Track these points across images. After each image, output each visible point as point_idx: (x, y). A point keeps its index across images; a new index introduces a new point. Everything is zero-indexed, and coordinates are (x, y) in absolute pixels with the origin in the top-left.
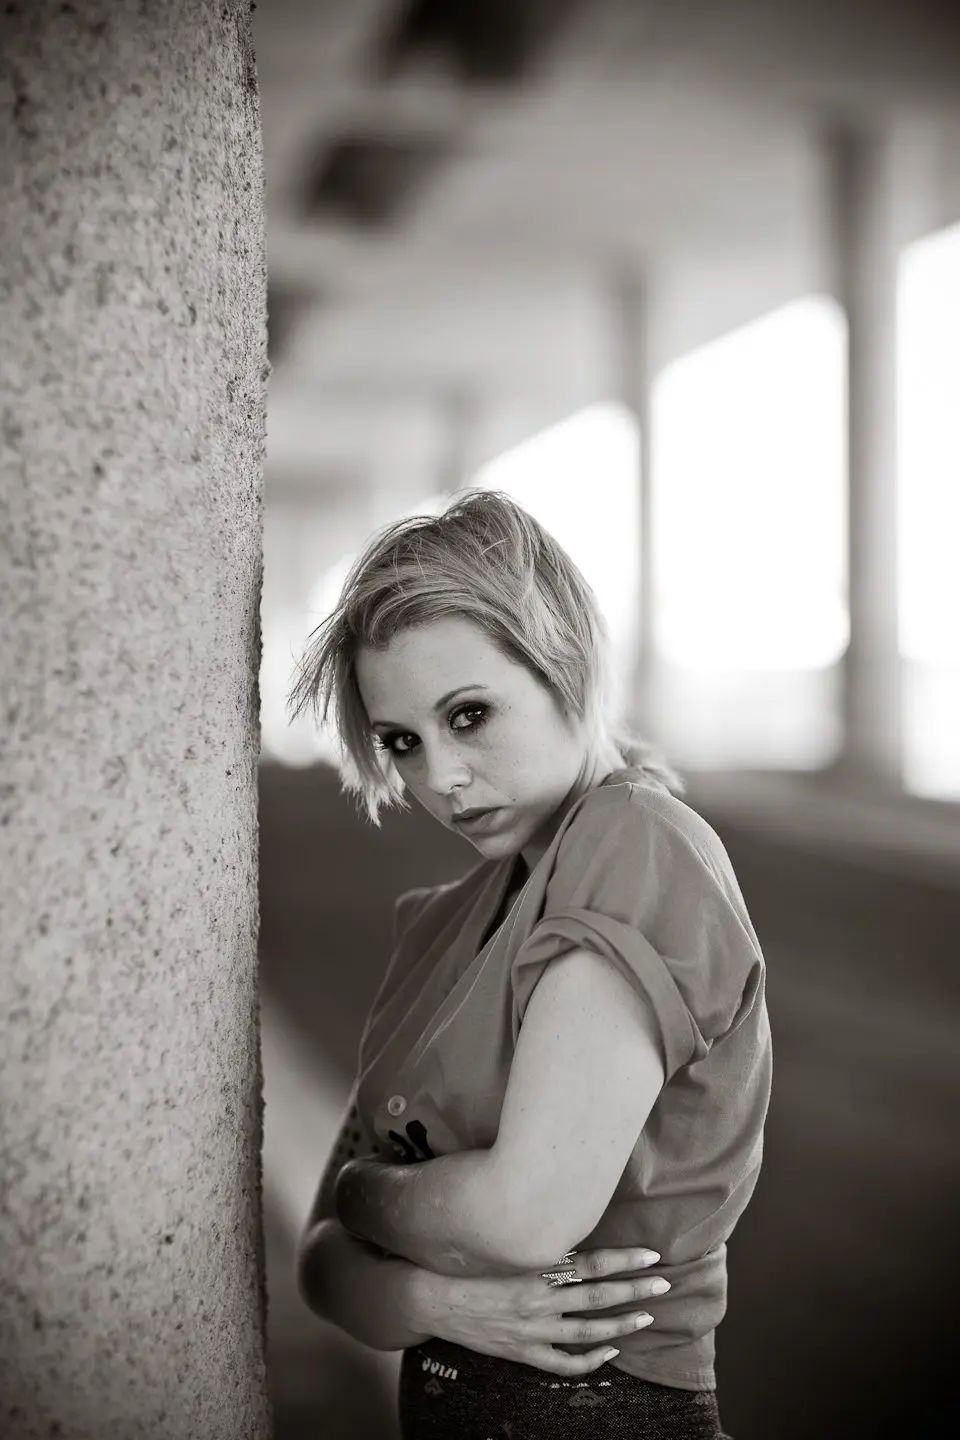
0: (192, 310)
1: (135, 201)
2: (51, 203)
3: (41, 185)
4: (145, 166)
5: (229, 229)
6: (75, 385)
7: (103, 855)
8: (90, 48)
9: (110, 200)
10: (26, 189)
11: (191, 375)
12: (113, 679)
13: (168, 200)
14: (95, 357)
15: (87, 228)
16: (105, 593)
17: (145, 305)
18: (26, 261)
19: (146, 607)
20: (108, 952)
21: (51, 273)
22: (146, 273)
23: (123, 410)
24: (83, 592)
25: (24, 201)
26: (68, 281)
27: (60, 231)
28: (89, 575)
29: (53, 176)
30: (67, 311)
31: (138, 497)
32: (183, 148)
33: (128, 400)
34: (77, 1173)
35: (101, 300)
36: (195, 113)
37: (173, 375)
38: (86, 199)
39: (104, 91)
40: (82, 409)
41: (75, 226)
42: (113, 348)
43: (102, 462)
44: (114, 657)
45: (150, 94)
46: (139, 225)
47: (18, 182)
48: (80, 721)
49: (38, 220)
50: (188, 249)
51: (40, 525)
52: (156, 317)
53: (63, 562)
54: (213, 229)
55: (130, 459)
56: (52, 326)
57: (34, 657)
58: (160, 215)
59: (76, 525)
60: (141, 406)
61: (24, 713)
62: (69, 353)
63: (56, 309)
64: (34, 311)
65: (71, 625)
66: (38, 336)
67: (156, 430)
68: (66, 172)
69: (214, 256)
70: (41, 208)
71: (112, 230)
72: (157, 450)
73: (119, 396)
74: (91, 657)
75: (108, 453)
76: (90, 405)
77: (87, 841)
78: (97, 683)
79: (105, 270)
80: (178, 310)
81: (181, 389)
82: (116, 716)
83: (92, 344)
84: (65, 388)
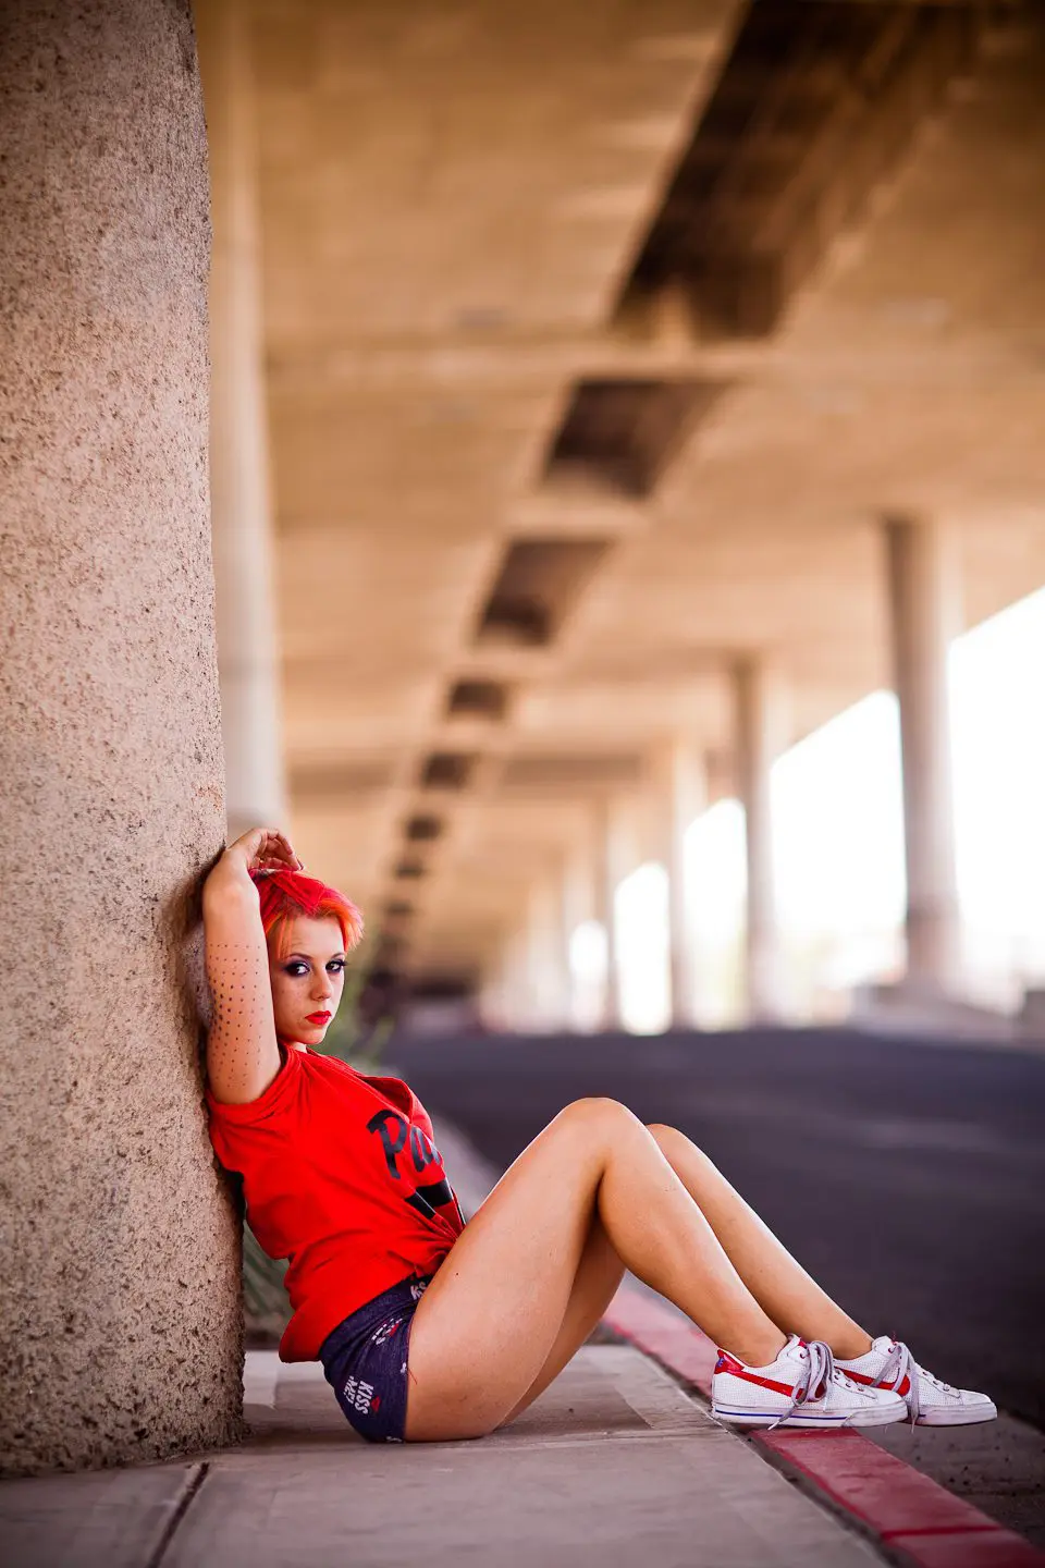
0: (151, 166)
1: (118, 110)
2: (74, 106)
3: (70, 97)
4: (124, 94)
5: (174, 134)
6: (88, 191)
7: (108, 415)
8: (93, 36)
9: (104, 107)
10: (61, 98)
11: (151, 195)
12: (111, 333)
13: (136, 111)
14: (98, 179)
15: (93, 119)
16: (105, 291)
17: (124, 159)
18: (62, 131)
19: (128, 303)
20: (112, 462)
21: (75, 138)
22: (125, 144)
23: (113, 206)
24: (95, 288)
25: (61, 104)
26: (84, 143)
27: (80, 118)
28: (99, 281)
29: (76, 94)
30: (83, 157)
31: (123, 248)
32: (144, 88)
33: (116, 201)
34: (97, 561)
35: (101, 154)
36: (152, 73)
37: (141, 194)
38: (92, 105)
39: (101, 56)
40: (92, 203)
41: (87, 118)
42: (108, 176)
43: (103, 228)
44: (111, 323)
45: (125, 61)
46: (120, 121)
47: (58, 94)
48: (95, 350)
49: (68, 114)
50: (148, 136)
51: (72, 253)
52: (130, 165)
53: (84, 273)
54: (164, 130)
55: (118, 229)
56: (76, 162)
57: (71, 315)
58: (132, 118)
59: (89, 256)
60: (123, 206)
61: (66, 340)
62: (84, 176)
63: (77, 155)
64: (67, 154)
65: (88, 303)
66: (69, 166)
67: (131, 218)
68: (82, 92)
69: (164, 144)
70: (69, 107)
71: (106, 121)
72: (132, 228)
73: (111, 199)
74: (99, 320)
75: (106, 225)
76: (96, 201)
77: (100, 407)
78: (102, 333)
79: (102, 140)
80: (143, 164)
81: (145, 203)
82: (114, 351)
83: (98, 173)
84: (83, 191)
